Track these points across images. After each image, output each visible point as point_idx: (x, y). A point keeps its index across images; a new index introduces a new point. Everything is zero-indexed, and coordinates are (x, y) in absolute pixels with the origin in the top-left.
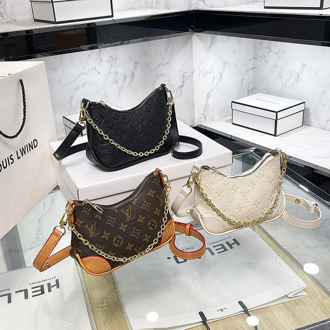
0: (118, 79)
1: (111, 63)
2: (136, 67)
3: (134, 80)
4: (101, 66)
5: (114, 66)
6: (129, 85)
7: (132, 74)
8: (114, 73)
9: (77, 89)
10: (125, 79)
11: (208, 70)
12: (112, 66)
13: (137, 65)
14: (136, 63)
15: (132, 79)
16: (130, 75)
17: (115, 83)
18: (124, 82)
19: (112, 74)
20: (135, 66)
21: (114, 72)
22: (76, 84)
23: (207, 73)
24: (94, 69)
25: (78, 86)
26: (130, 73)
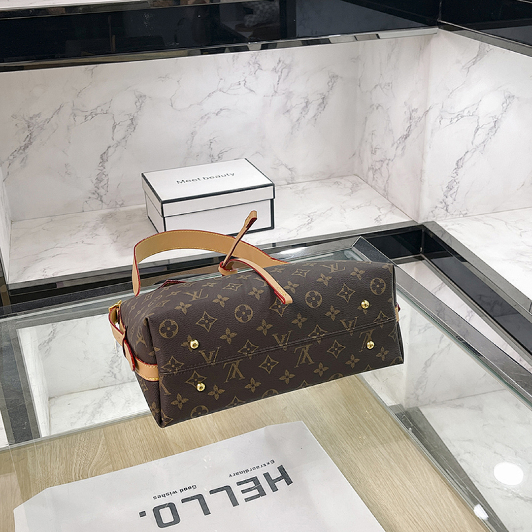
0: (291, 106)
1: (279, 73)
2: (333, 84)
3: (325, 109)
4: (257, 78)
5: (284, 79)
6: (314, 118)
7: (324, 98)
8: (284, 94)
9: (205, 120)
10: (307, 106)
11: (463, 111)
12: (280, 80)
13: (335, 82)
14: (334, 77)
15: (320, 109)
16: (318, 100)
17: (284, 114)
18: (304, 113)
19: (279, 95)
20: (330, 84)
21: (284, 92)
22: (202, 110)
23: (460, 116)
24: (242, 83)
25: (208, 114)
26: (320, 95)
